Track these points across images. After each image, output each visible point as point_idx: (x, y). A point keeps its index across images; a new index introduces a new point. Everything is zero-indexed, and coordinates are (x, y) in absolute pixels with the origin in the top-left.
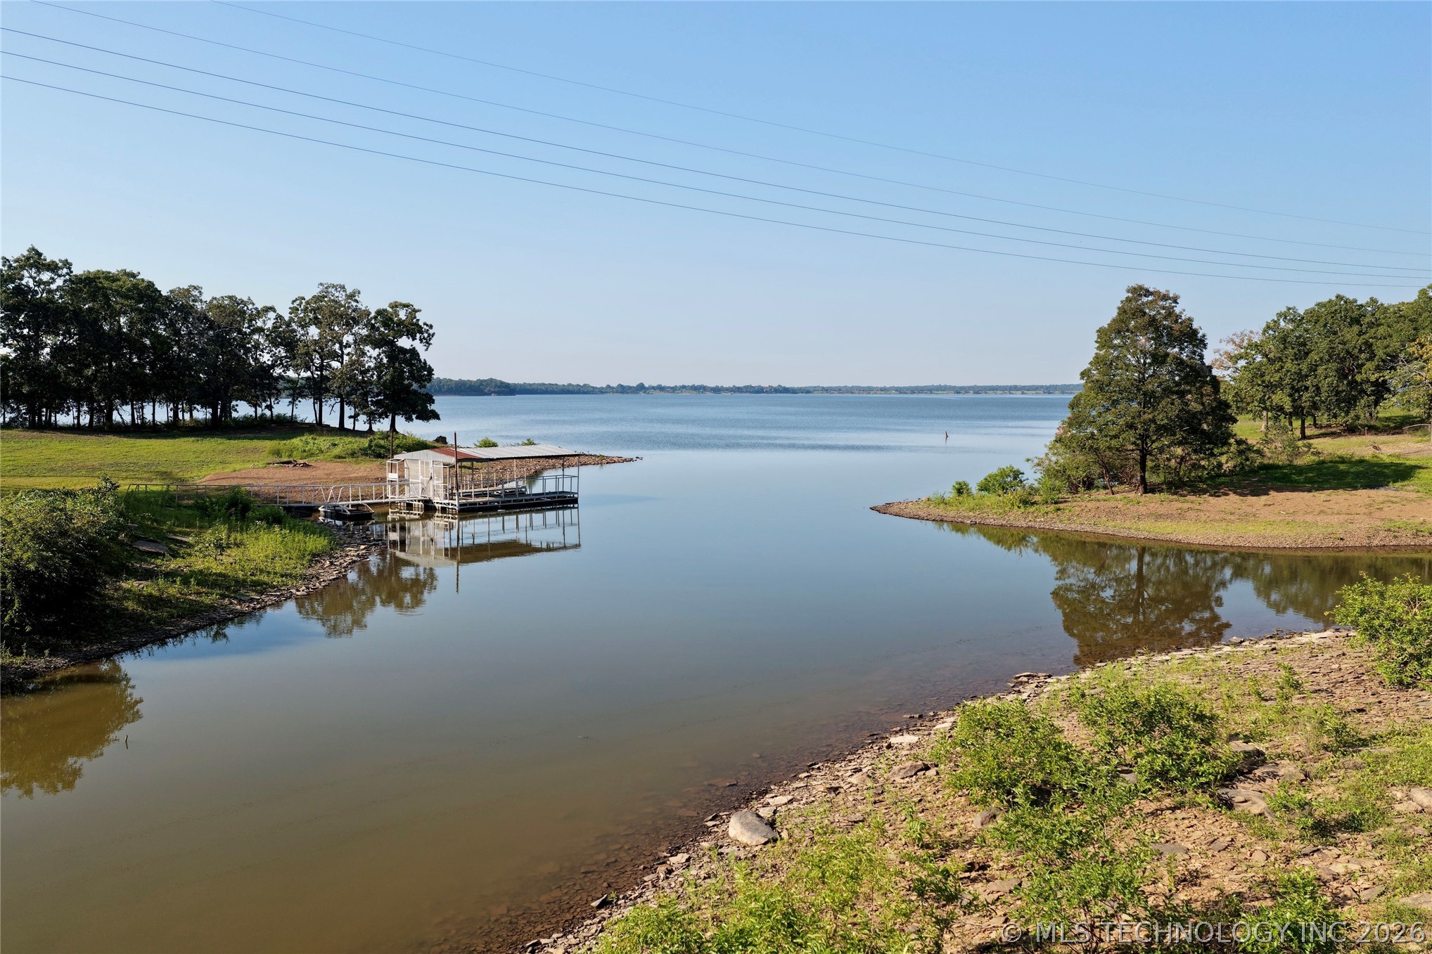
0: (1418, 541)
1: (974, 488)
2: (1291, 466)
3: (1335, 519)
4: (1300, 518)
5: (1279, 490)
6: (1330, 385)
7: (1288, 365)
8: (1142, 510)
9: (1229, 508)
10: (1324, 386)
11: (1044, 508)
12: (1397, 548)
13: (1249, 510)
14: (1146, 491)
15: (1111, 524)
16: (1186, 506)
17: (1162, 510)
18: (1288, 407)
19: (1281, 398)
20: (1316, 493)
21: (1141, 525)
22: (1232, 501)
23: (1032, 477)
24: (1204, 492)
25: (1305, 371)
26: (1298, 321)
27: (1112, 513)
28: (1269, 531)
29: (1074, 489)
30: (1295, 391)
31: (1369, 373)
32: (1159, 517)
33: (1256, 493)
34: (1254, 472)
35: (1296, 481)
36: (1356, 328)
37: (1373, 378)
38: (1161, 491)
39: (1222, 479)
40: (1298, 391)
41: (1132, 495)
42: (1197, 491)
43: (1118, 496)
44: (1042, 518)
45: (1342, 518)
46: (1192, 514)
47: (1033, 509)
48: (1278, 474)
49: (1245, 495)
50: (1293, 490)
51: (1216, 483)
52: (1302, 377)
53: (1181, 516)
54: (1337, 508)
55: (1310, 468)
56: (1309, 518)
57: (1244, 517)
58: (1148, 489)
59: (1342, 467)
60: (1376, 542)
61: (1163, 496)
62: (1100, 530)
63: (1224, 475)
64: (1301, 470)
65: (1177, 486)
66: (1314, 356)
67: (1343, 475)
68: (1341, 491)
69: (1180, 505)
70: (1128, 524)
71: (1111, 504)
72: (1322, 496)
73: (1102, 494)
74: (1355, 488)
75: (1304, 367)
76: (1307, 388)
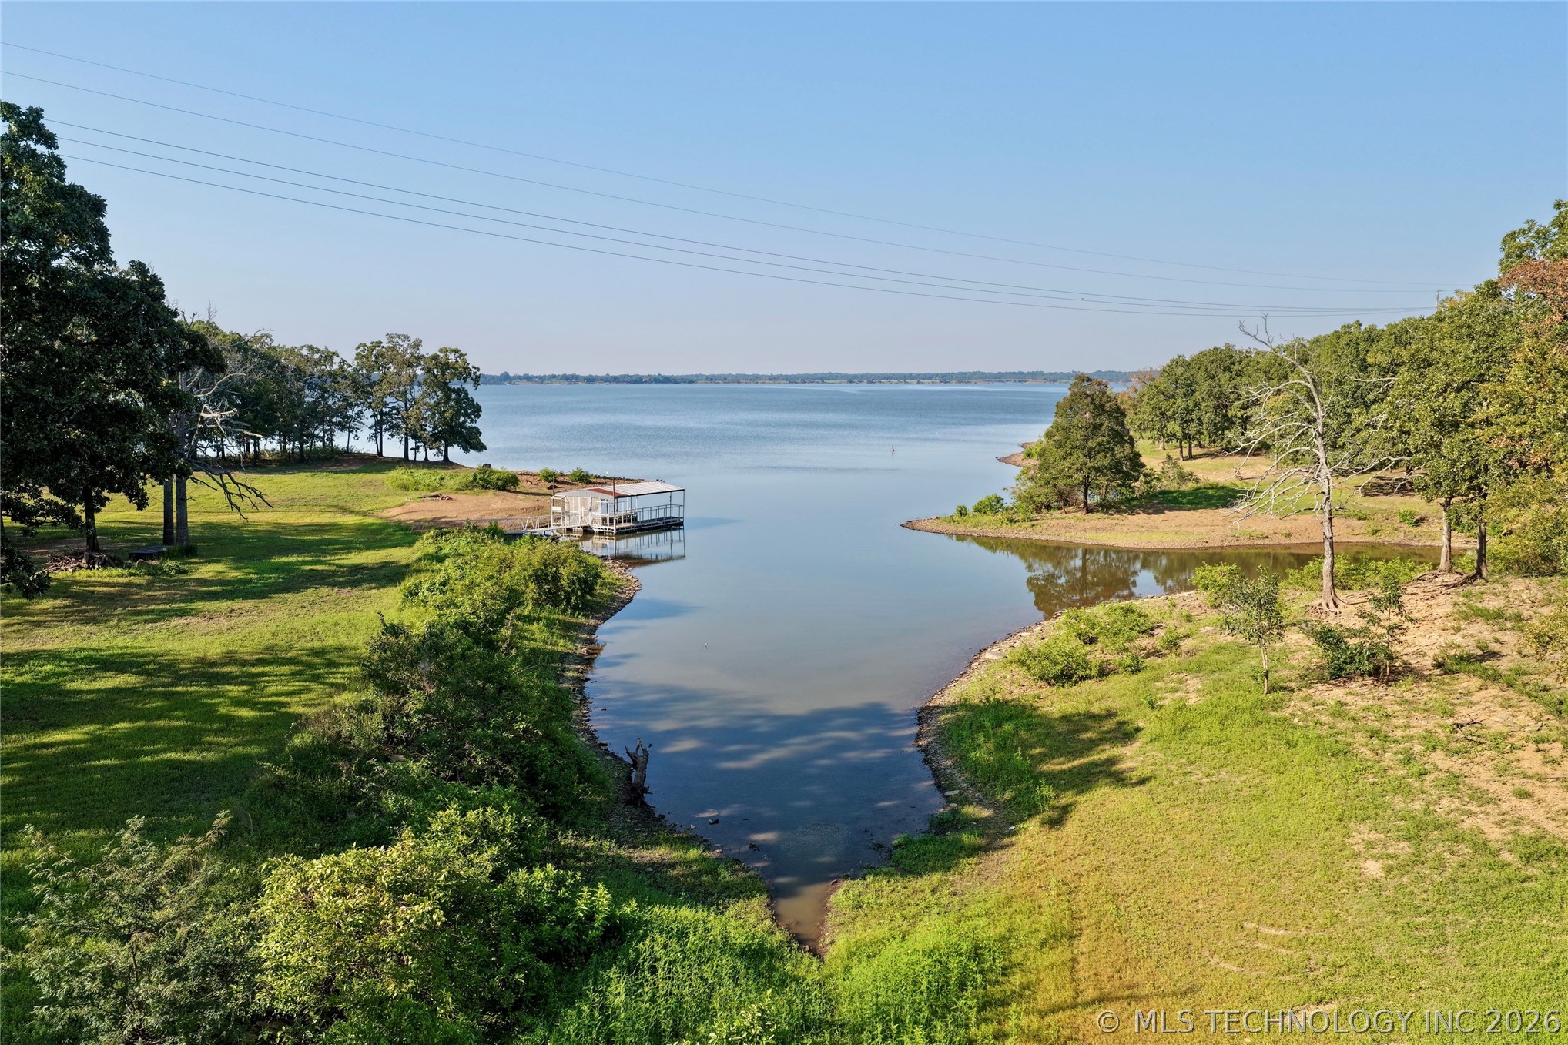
0: (1250, 543)
1: (970, 510)
2: (1179, 492)
3: (1204, 530)
4: (1183, 530)
5: (1171, 510)
6: (1209, 418)
7: (1179, 401)
8: (1087, 525)
9: (1141, 523)
10: (1205, 418)
11: (1024, 525)
12: (1238, 547)
13: (1153, 524)
14: (1088, 512)
15: (1068, 535)
16: (1114, 522)
17: (1099, 525)
18: (1179, 435)
19: (1173, 427)
20: (1193, 512)
21: (1087, 535)
22: (1142, 518)
23: (1009, 501)
24: (1124, 512)
25: (1191, 407)
26: (1187, 365)
27: (1068, 527)
28: (1165, 538)
29: (1038, 510)
30: (1185, 422)
31: (1235, 411)
32: (1098, 529)
33: (1157, 512)
34: (1155, 496)
35: (1181, 503)
36: (1228, 374)
37: (1239, 415)
38: (1098, 511)
39: (1136, 502)
40: (1186, 422)
41: (1079, 514)
42: (1120, 512)
43: (1070, 515)
44: (1022, 532)
45: (1209, 528)
46: (1118, 528)
47: (1017, 525)
48: (1170, 497)
49: (1150, 514)
50: (1180, 509)
51: (1130, 505)
52: (1189, 411)
53: (1112, 528)
54: (1206, 522)
55: (1190, 493)
56: (1189, 529)
57: (1152, 529)
58: (1089, 510)
59: (1210, 492)
60: (1226, 544)
61: (1100, 515)
62: (1062, 539)
63: (1136, 499)
64: (1184, 494)
65: (1106, 507)
66: (1197, 396)
67: (1211, 497)
68: (1209, 510)
69: (1109, 521)
70: (1079, 535)
71: (1067, 521)
72: (1197, 513)
73: (1057, 513)
74: (1217, 507)
75: (1191, 404)
76: (1192, 420)
